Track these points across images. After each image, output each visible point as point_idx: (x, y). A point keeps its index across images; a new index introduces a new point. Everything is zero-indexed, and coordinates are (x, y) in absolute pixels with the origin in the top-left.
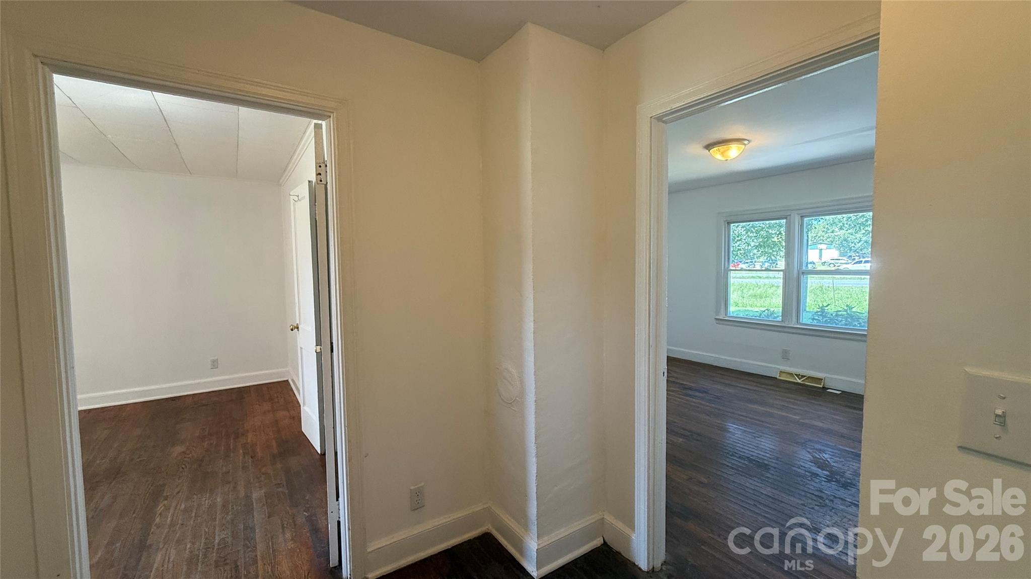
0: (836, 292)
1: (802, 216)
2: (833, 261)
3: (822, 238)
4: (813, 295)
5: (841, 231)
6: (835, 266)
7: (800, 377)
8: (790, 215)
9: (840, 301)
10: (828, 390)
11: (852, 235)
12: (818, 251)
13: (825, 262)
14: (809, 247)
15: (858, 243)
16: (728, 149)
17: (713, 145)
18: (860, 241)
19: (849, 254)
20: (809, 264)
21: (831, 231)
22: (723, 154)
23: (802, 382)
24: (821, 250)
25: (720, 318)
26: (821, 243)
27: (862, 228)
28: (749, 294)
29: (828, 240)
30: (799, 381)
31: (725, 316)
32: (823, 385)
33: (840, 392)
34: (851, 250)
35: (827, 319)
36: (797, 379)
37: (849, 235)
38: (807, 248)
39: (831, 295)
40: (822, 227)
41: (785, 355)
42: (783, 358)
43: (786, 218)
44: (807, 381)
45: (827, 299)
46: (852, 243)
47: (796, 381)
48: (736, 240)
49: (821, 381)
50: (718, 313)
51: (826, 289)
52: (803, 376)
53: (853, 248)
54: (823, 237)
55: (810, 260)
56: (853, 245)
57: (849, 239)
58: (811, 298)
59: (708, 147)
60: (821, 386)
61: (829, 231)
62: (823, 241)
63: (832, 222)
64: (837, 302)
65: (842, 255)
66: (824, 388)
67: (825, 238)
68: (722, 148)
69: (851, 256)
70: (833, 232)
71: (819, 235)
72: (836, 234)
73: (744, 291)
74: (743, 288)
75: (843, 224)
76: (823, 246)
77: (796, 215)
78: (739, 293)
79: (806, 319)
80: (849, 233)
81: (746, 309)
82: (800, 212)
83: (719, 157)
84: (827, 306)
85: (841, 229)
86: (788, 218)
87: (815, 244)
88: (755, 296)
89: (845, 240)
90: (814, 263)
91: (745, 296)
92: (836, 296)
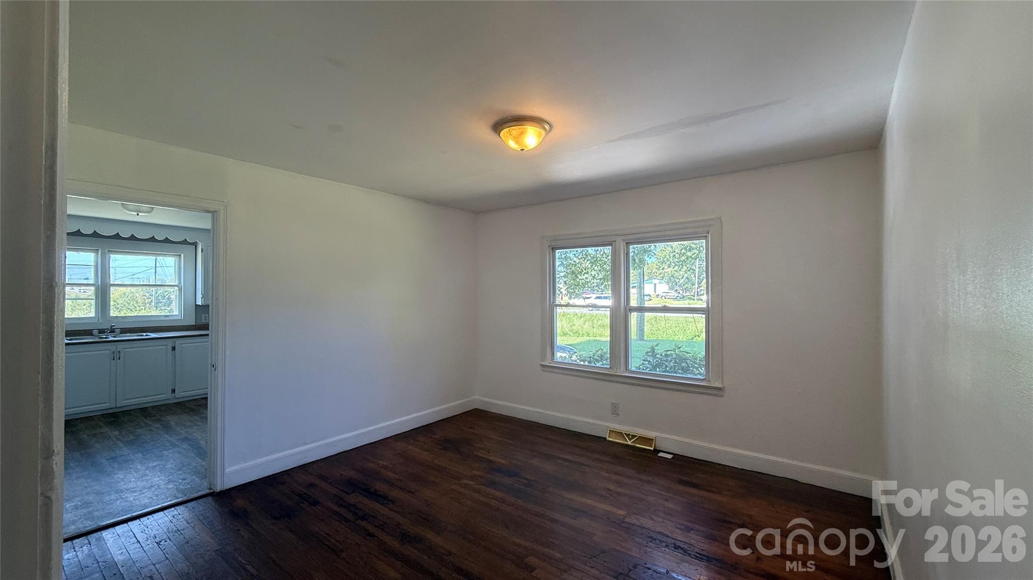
0: (667, 322)
1: (627, 243)
2: (664, 294)
3: (655, 274)
4: (649, 325)
5: (669, 269)
6: (666, 298)
7: (630, 437)
8: (615, 241)
9: (670, 330)
10: (661, 454)
11: (677, 272)
12: (653, 285)
13: (658, 295)
14: (645, 282)
15: (682, 279)
16: (522, 133)
17: (501, 125)
18: (683, 277)
19: (675, 289)
20: (645, 297)
21: (662, 268)
22: (517, 139)
23: (632, 444)
24: (655, 284)
25: (546, 364)
26: (655, 278)
27: (684, 265)
28: (598, 324)
29: (660, 276)
30: (629, 443)
31: (551, 361)
32: (655, 446)
33: (672, 456)
34: (676, 284)
35: (658, 359)
36: (628, 441)
37: (675, 272)
38: (643, 282)
39: (663, 325)
40: (655, 265)
41: (615, 410)
42: (613, 414)
43: (611, 245)
44: (637, 441)
45: (660, 328)
46: (677, 279)
47: (626, 443)
48: (583, 273)
49: (652, 442)
50: (543, 357)
51: (659, 320)
52: (634, 436)
53: (678, 283)
54: (657, 273)
55: (646, 293)
56: (678, 280)
57: (675, 275)
58: (648, 328)
59: (497, 127)
60: (652, 449)
61: (660, 269)
62: (657, 276)
63: (662, 261)
64: (668, 331)
65: (671, 288)
66: (656, 451)
67: (658, 274)
68: (515, 130)
69: (676, 290)
70: (663, 269)
71: (653, 271)
72: (666, 271)
73: (594, 321)
74: (593, 318)
75: (670, 262)
76: (656, 281)
77: (621, 241)
78: (590, 322)
79: (635, 363)
80: (675, 271)
81: (596, 338)
82: (625, 238)
83: (512, 144)
84: (657, 345)
85: (669, 267)
86: (614, 243)
87: (651, 279)
88: (603, 325)
89: (673, 276)
90: (650, 296)
91: (595, 326)
92: (667, 325)
